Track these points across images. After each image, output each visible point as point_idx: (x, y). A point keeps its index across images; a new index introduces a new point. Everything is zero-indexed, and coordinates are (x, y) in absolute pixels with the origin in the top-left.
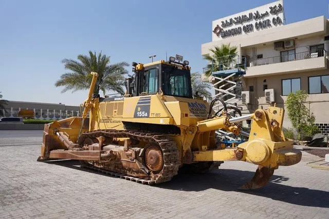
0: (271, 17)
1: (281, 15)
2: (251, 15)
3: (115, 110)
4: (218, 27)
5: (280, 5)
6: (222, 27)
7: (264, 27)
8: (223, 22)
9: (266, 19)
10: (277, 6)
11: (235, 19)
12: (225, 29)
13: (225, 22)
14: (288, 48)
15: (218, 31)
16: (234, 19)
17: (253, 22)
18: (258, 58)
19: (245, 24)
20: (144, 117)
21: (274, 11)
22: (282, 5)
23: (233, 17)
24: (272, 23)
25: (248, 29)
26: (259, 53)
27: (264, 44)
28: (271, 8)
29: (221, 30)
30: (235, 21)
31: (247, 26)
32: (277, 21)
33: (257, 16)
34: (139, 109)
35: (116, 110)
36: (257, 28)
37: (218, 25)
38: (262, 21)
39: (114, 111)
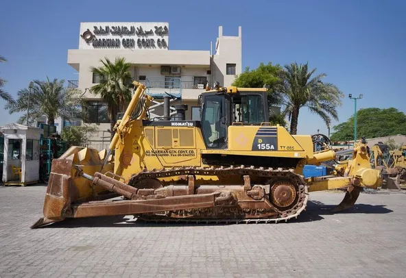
0: (155, 37)
1: (166, 38)
2: (133, 28)
3: (176, 140)
4: (88, 32)
5: (165, 27)
6: (94, 34)
7: (148, 46)
8: (95, 28)
9: (150, 37)
10: (163, 27)
11: (113, 28)
12: (98, 37)
13: (99, 28)
14: (173, 74)
15: (88, 37)
16: (111, 28)
17: (135, 38)
18: (140, 79)
19: (126, 37)
20: (270, 150)
21: (159, 32)
22: (168, 27)
23: (111, 25)
24: (156, 44)
25: (128, 44)
26: (142, 73)
27: (150, 65)
28: (156, 27)
29: (92, 36)
30: (113, 30)
31: (128, 40)
32: (162, 44)
33: (140, 32)
34: (260, 141)
35: (178, 139)
36: (139, 46)
37: (88, 30)
38: (145, 38)
39: (173, 140)
